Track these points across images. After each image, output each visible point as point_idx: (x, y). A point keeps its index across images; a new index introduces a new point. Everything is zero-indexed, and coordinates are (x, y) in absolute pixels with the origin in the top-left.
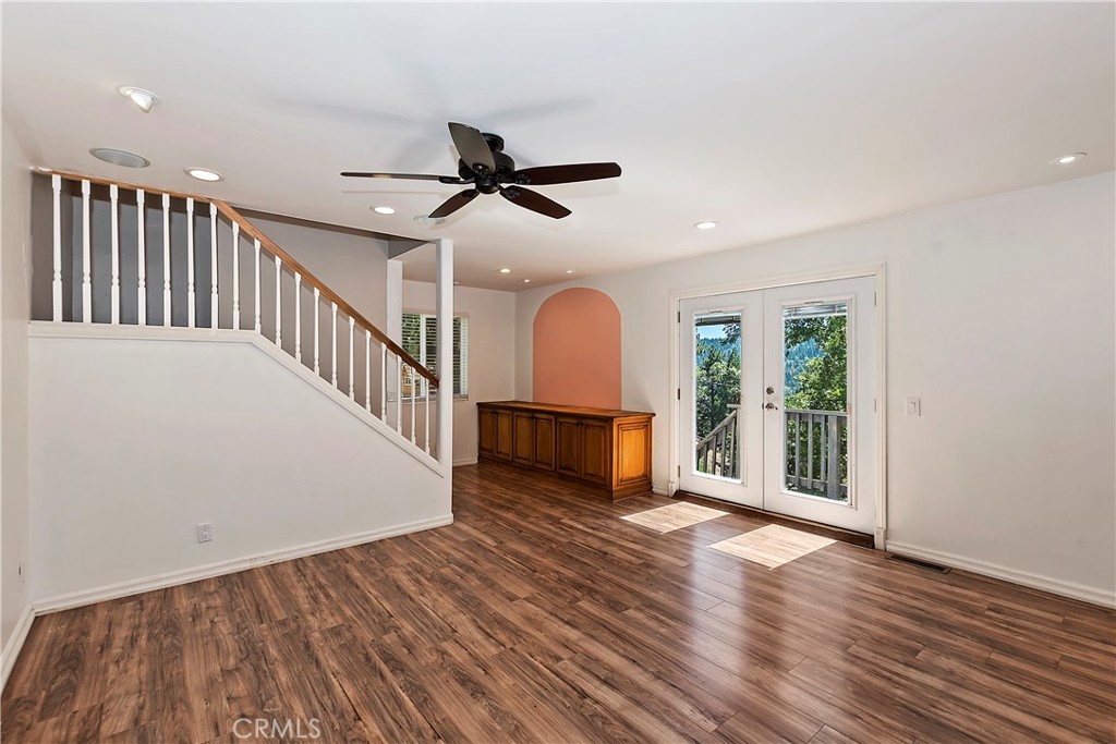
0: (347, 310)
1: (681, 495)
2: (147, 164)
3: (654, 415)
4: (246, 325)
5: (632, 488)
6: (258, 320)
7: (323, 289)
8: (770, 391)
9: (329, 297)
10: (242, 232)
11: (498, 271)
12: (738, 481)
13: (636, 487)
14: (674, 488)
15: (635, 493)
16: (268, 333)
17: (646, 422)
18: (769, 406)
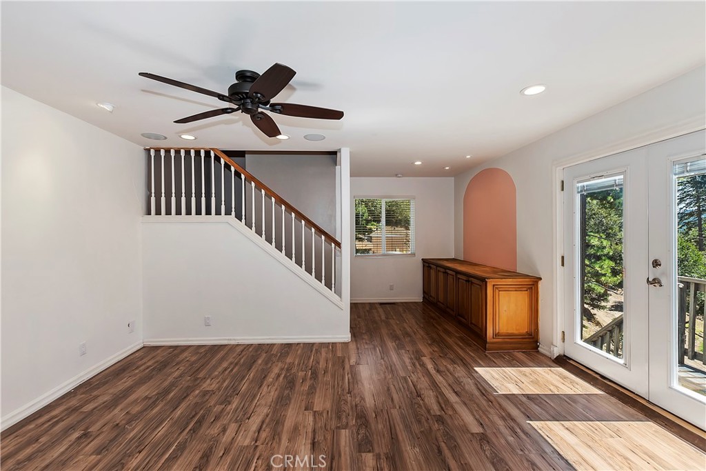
0: (280, 201)
1: (563, 361)
2: (166, 138)
3: (540, 279)
4: (228, 213)
5: (511, 343)
6: (233, 210)
7: (266, 189)
8: (656, 264)
9: (270, 194)
10: (226, 164)
11: (413, 163)
12: (621, 361)
13: (516, 343)
14: (556, 352)
15: (514, 349)
16: (239, 217)
17: (532, 285)
18: (655, 282)
